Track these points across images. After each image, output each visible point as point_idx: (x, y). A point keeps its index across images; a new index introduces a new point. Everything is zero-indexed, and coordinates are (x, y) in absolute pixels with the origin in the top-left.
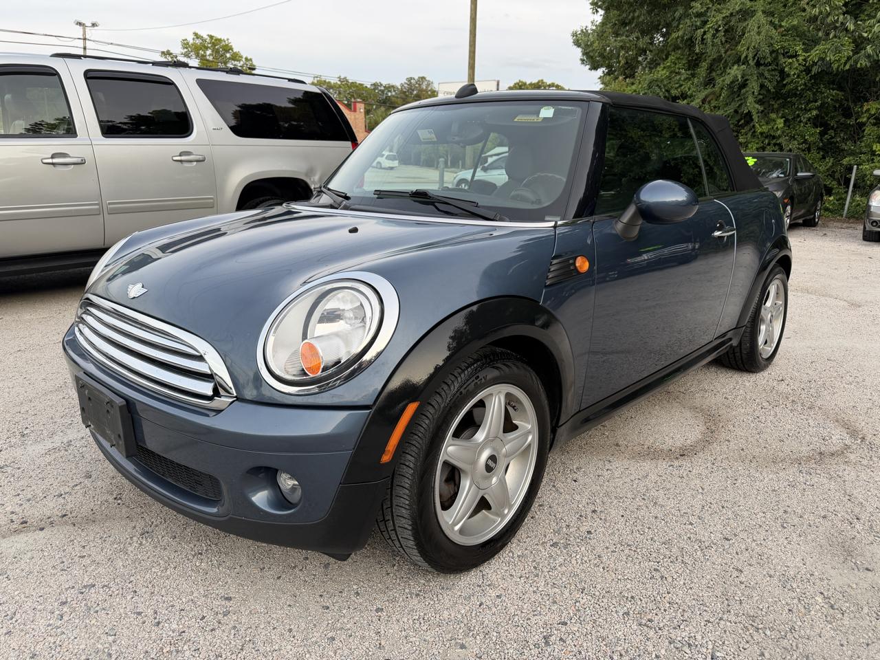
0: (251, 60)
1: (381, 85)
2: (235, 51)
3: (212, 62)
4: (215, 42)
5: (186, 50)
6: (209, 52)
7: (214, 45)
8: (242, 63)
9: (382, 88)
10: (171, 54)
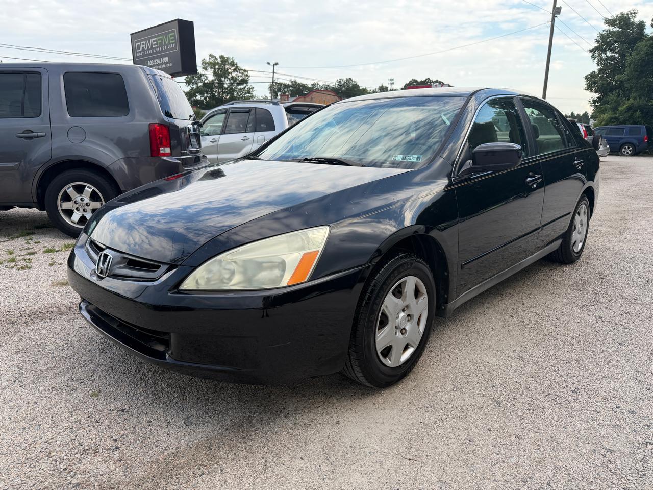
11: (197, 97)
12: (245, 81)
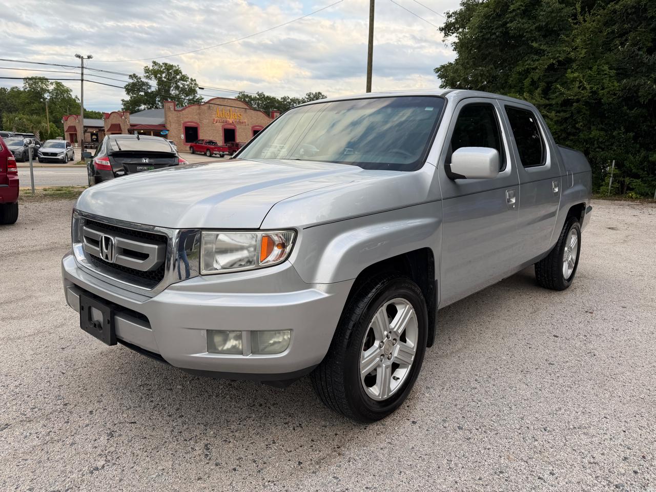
0: (195, 80)
1: (289, 98)
2: (183, 74)
3: (166, 82)
4: (169, 67)
5: (147, 74)
6: (164, 75)
7: (168, 70)
8: (188, 83)
9: (289, 101)
10: (137, 76)
11: (140, 108)
12: (192, 91)
